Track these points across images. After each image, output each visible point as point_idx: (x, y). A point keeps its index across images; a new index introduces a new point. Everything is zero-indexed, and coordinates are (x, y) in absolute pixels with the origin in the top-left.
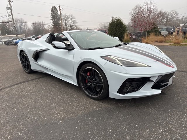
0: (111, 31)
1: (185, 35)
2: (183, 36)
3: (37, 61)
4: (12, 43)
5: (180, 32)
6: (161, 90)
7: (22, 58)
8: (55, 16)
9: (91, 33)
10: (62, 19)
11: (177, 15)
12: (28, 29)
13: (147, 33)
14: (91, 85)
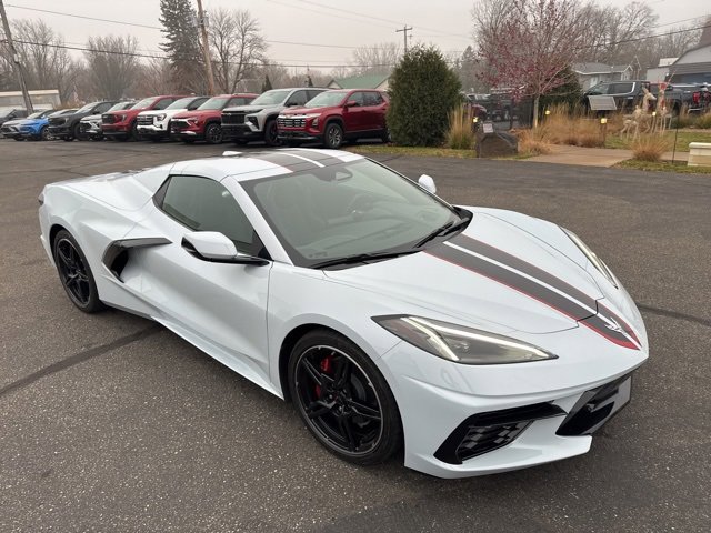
0: (403, 102)
1: (678, 113)
2: (670, 116)
3: (124, 275)
4: (6, 129)
5: (659, 104)
6: (590, 438)
7: (61, 254)
8: (178, 17)
9: (333, 177)
10: (205, 35)
11: (650, 18)
12: (71, 67)
13: (536, 106)
14: (336, 407)
